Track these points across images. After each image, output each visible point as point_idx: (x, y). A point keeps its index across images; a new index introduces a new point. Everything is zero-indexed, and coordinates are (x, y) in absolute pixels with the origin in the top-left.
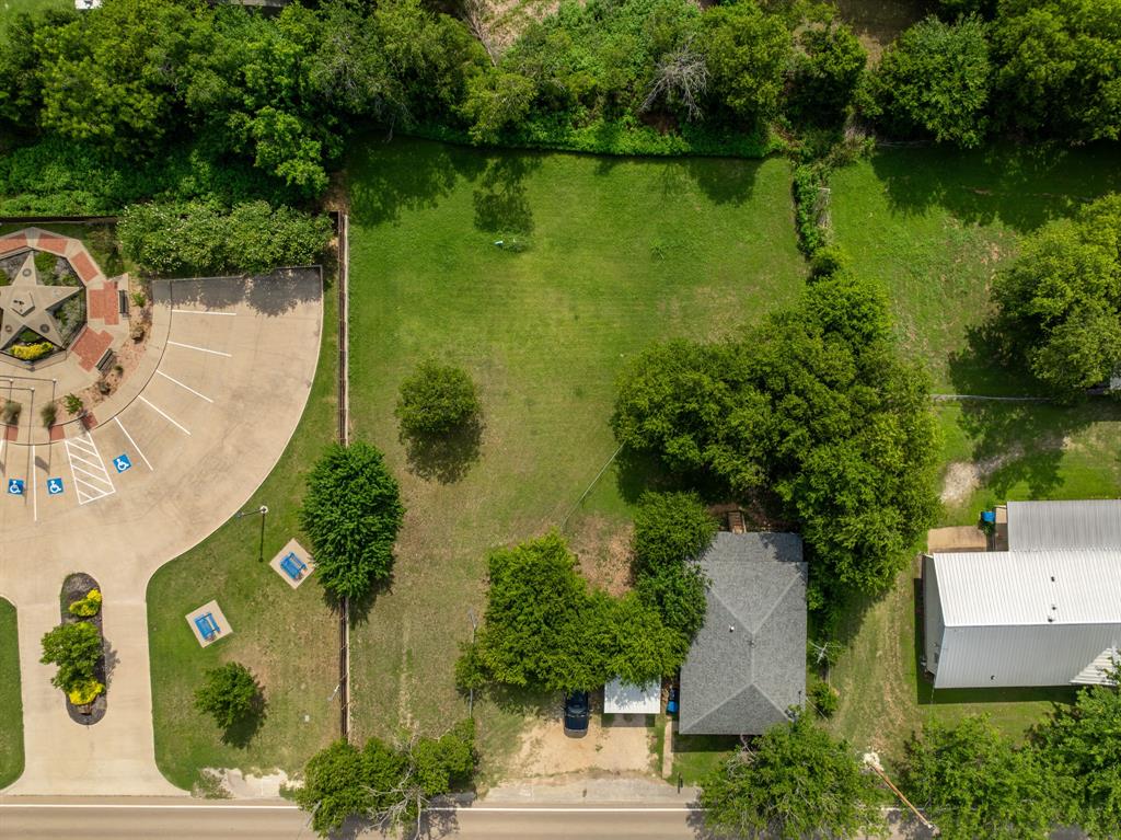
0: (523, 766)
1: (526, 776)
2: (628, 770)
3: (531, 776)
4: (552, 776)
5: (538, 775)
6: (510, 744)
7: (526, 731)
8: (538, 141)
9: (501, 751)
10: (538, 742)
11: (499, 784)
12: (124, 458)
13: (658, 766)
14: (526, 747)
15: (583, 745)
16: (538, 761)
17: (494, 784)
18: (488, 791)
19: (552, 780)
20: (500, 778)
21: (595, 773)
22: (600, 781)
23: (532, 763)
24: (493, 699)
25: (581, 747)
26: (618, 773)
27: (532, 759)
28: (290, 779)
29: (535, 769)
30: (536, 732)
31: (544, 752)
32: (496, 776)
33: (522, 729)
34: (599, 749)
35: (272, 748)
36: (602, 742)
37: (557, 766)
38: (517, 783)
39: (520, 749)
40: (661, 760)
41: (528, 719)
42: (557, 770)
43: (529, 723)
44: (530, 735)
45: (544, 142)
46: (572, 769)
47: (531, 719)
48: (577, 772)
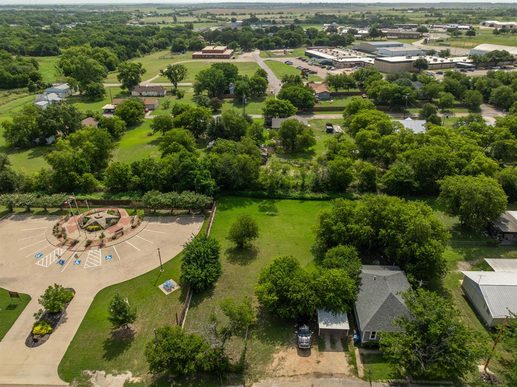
0: (274, 371)
1: (276, 376)
2: (337, 373)
3: (279, 377)
4: (291, 376)
5: (283, 376)
6: (266, 359)
7: (276, 353)
8: (280, 195)
9: (261, 362)
10: (283, 358)
11: (259, 380)
12: (110, 256)
13: (355, 371)
14: (276, 362)
15: (309, 361)
16: (283, 368)
17: (256, 381)
18: (252, 384)
19: (292, 378)
20: (260, 377)
21: (318, 375)
22: (321, 379)
23: (280, 370)
24: (258, 338)
25: (307, 361)
26: (332, 375)
27: (279, 367)
28: (133, 377)
29: (281, 372)
30: (282, 354)
31: (287, 363)
32: (258, 376)
33: (274, 352)
34: (318, 362)
35: (129, 360)
36: (320, 359)
37: (294, 371)
38: (270, 380)
39: (273, 362)
40: (356, 368)
41: (277, 347)
42: (295, 373)
43: (278, 349)
44: (277, 355)
45: (282, 195)
46: (303, 373)
47: (278, 347)
48: (307, 374)
